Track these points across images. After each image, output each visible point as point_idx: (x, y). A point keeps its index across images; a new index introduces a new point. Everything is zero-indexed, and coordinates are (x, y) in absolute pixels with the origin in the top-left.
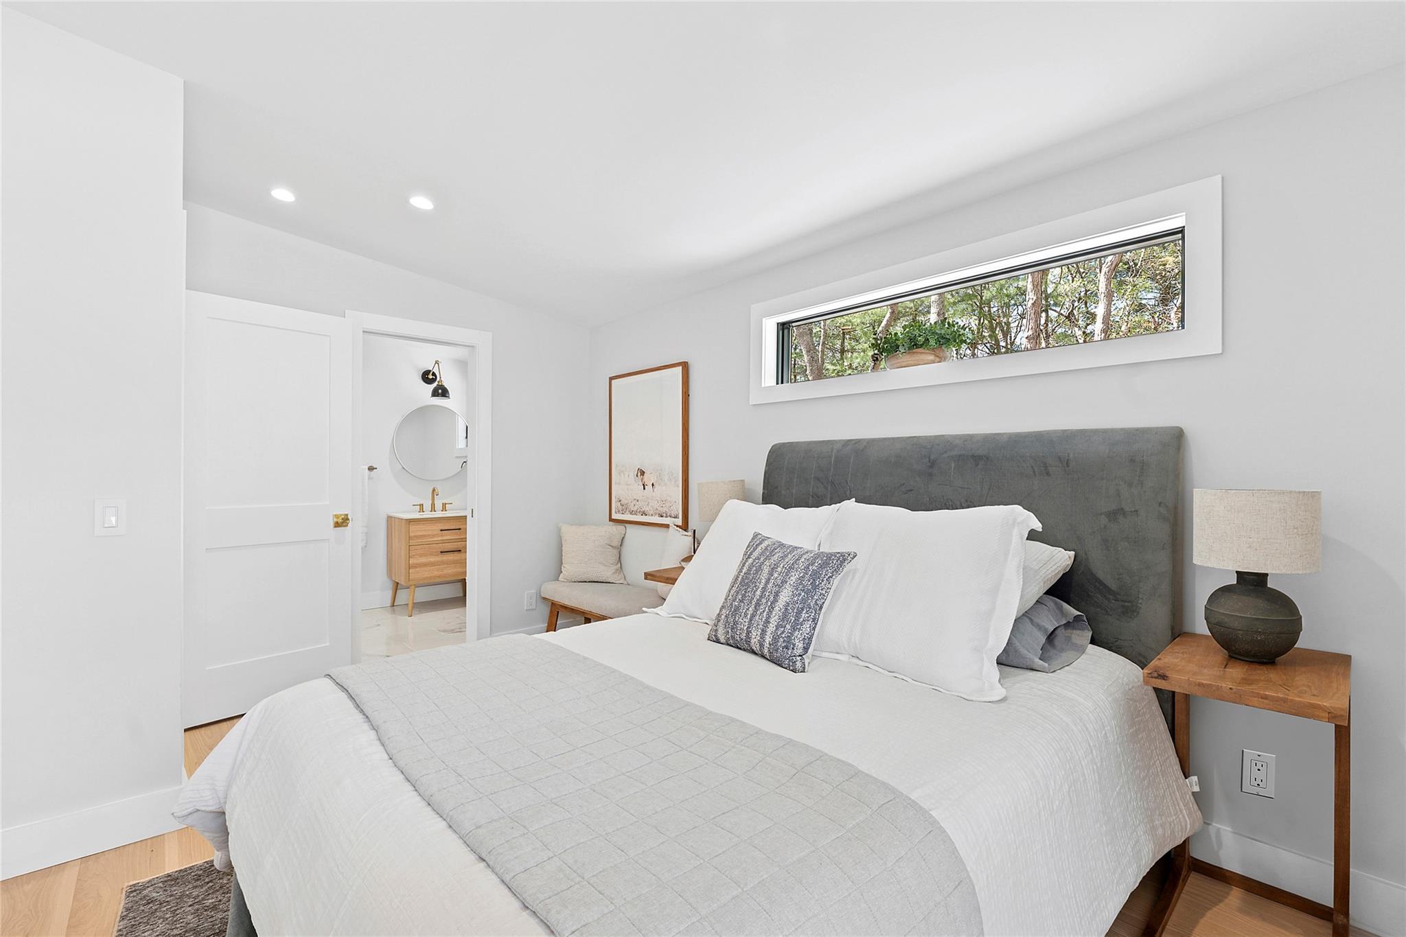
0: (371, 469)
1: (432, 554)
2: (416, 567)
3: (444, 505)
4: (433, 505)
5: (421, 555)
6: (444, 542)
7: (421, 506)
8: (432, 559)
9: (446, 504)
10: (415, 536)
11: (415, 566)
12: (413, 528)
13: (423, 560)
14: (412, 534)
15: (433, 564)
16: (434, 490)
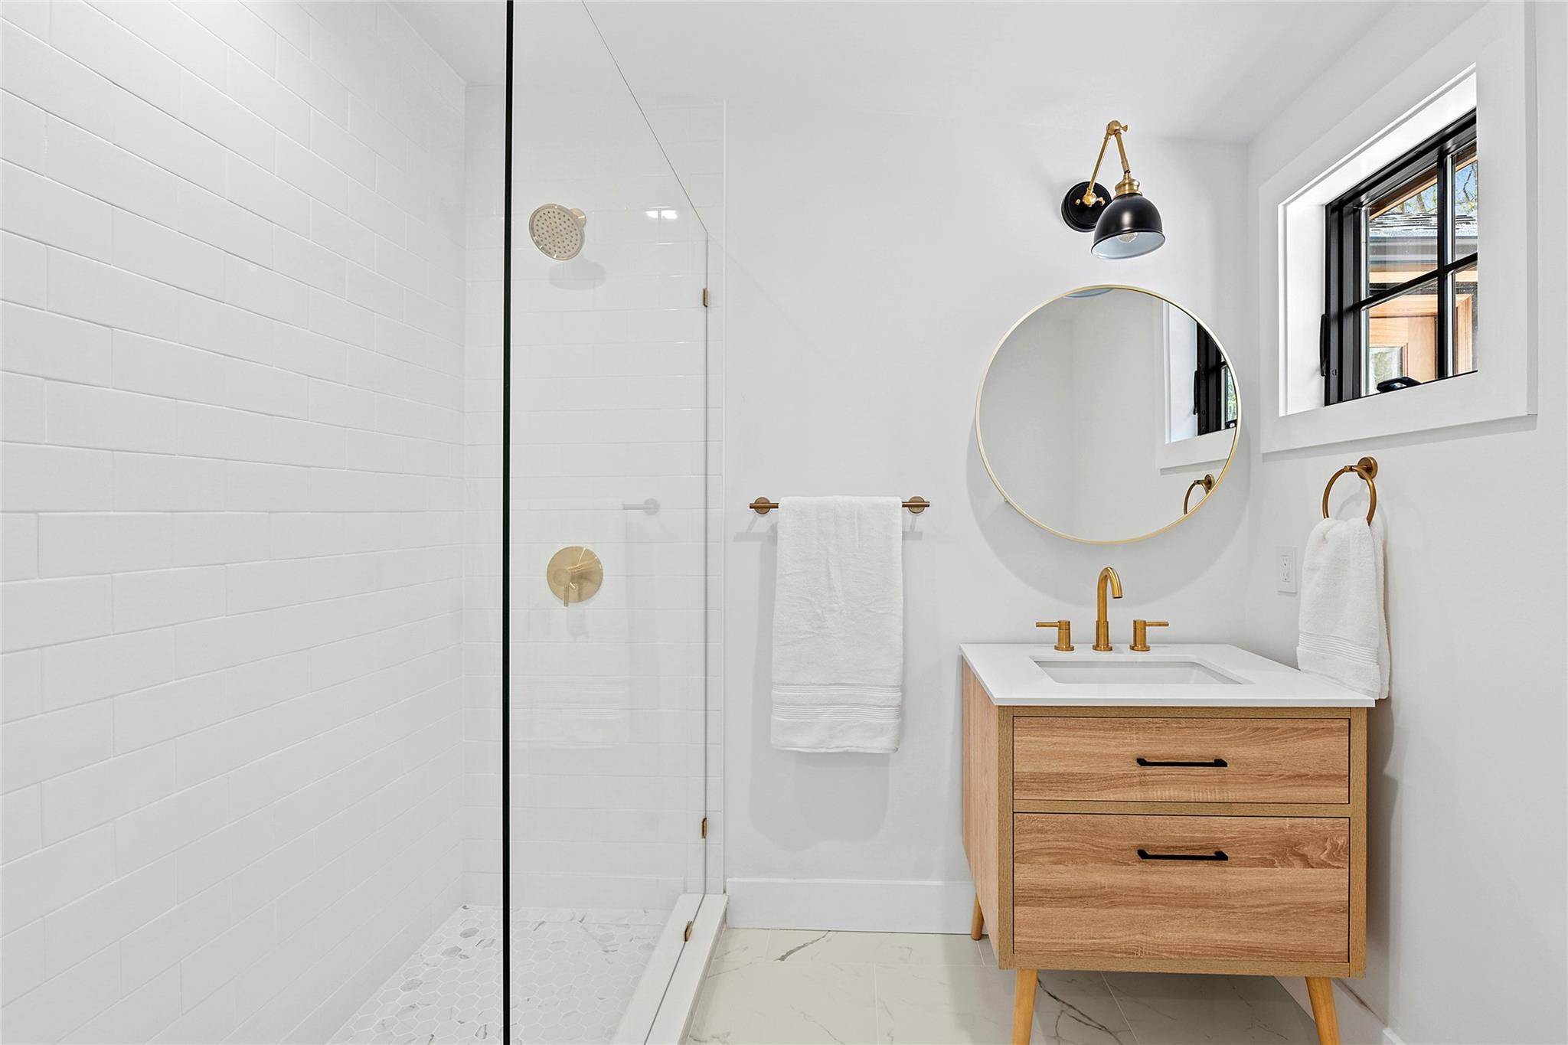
0: (916, 505)
1: (1102, 857)
2: (1040, 902)
3: (1140, 627)
4: (1102, 625)
5: (1060, 856)
6: (1152, 809)
7: (1064, 627)
8: (1103, 877)
9: (1145, 624)
10: (1034, 778)
11: (1038, 897)
12: (1028, 741)
13: (1066, 876)
14: (1023, 768)
15: (1108, 898)
16: (1105, 578)
